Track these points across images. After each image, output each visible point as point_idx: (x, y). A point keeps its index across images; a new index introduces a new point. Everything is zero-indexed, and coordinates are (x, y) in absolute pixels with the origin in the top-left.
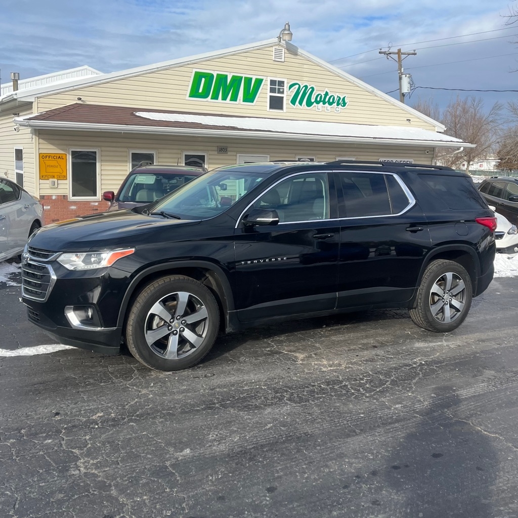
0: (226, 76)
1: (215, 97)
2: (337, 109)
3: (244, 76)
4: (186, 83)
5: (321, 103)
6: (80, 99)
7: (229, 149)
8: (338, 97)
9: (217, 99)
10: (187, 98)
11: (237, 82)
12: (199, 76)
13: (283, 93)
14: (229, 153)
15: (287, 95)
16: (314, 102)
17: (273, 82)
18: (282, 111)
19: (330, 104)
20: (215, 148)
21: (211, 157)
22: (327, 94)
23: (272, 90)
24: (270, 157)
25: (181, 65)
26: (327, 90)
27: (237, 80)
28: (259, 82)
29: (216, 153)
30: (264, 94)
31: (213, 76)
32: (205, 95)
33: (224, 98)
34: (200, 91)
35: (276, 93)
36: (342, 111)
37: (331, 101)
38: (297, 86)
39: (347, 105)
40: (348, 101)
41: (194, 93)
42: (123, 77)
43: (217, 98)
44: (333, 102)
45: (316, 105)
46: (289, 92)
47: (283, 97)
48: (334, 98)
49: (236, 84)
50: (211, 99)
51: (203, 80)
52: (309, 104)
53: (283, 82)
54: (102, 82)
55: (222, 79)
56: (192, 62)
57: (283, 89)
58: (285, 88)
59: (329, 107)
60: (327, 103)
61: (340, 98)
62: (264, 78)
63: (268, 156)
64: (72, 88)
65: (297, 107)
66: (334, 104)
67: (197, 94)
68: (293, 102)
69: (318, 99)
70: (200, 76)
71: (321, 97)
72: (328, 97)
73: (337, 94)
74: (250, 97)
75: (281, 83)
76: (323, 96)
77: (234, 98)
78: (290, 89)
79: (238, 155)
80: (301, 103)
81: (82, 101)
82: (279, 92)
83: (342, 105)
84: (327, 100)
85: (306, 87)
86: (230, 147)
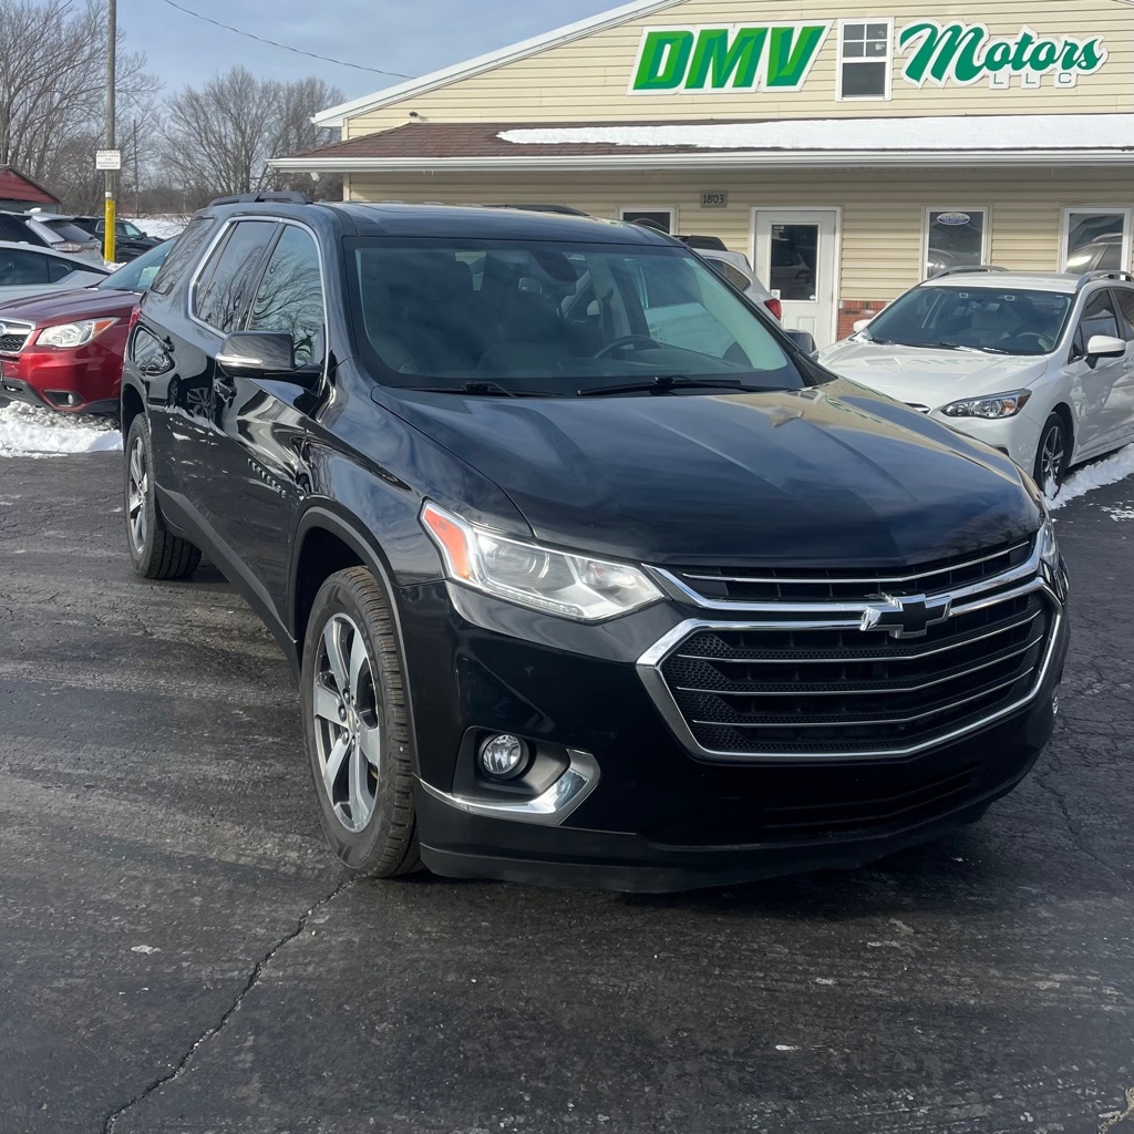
0: (725, 33)
1: (697, 82)
2: (1065, 78)
3: (770, 26)
4: (627, 61)
5: (1008, 67)
6: (413, 115)
7: (730, 196)
8: (1066, 44)
9: (701, 86)
10: (630, 90)
11: (752, 42)
12: (656, 43)
13: (883, 52)
14: (730, 206)
15: (895, 58)
16: (981, 67)
17: (852, 31)
18: (880, 98)
19: (1037, 65)
20: (698, 196)
21: (683, 215)
22: (1027, 40)
23: (849, 50)
24: (844, 211)
25: (615, 24)
26: (1026, 29)
27: (751, 38)
28: (812, 35)
29: (697, 206)
30: (830, 60)
31: (689, 36)
32: (672, 81)
33: (719, 82)
34: (661, 72)
35: (862, 55)
36: (1082, 80)
37: (1042, 56)
38: (926, 33)
39: (1099, 63)
40: (1104, 51)
41: (647, 80)
42: (495, 64)
43: (700, 84)
44: (1050, 59)
45: (991, 73)
46: (900, 50)
47: (884, 63)
48: (1052, 49)
49: (750, 46)
50: (686, 87)
51: (668, 47)
52: (966, 71)
53: (884, 27)
54: (455, 78)
55: (715, 40)
56: (640, 13)
57: (885, 43)
58: (889, 40)
59: (1035, 75)
60: (1028, 64)
61: (1074, 47)
62: (828, 24)
63: (838, 209)
64: (403, 96)
65: (927, 85)
66: (1051, 66)
67: (652, 81)
68: (915, 71)
69: (997, 57)
70: (660, 40)
71: (1007, 50)
72: (1030, 49)
73: (1065, 38)
74: (785, 74)
75: (878, 31)
76: (1013, 49)
77: (746, 80)
78: (902, 41)
79: (754, 209)
80: (938, 72)
81: (421, 118)
82: (872, 51)
83: (1084, 64)
84: (1026, 56)
85: (956, 30)
86: (732, 192)
